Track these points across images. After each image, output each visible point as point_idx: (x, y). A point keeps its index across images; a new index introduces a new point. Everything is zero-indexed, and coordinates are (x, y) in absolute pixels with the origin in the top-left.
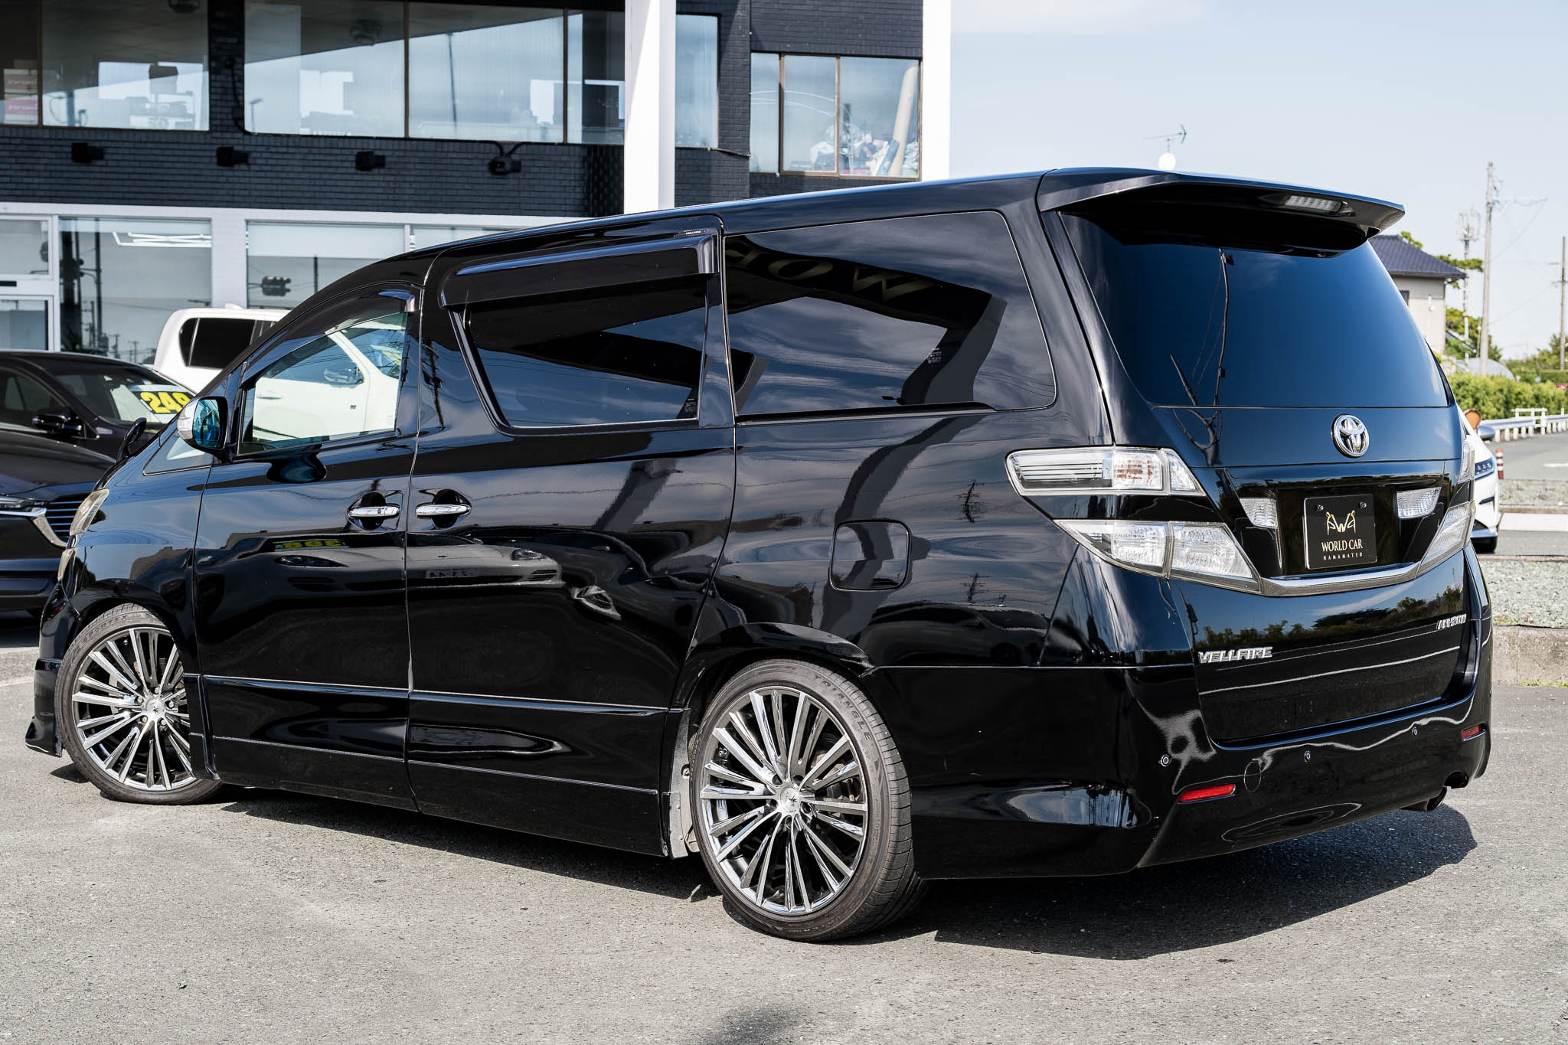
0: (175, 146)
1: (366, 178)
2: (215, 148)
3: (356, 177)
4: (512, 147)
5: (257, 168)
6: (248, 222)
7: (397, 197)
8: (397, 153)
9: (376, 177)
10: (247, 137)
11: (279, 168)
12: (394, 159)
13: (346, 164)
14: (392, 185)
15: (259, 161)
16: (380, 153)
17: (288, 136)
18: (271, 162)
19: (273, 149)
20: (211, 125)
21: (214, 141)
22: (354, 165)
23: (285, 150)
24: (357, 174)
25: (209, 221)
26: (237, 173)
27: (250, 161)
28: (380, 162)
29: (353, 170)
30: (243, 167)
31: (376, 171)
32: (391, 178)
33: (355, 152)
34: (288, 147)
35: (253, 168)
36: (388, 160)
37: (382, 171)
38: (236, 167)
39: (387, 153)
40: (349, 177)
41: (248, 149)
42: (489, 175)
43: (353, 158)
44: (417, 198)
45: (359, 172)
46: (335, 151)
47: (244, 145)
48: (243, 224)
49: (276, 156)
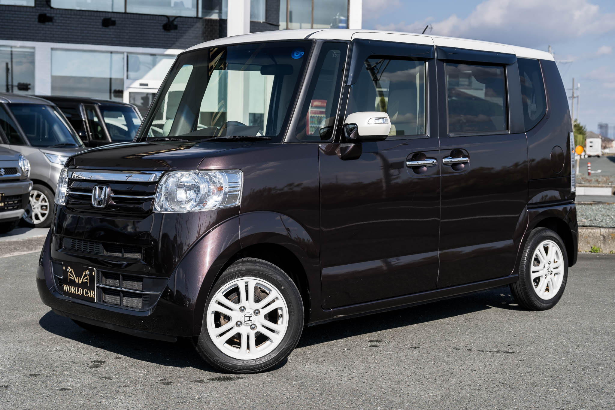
1: (107, 30)
2: (37, 14)
3: (102, 30)
4: (173, 18)
5: (57, 24)
6: (52, 49)
7: (121, 40)
8: (121, 19)
9: (111, 30)
10: (52, 10)
11: (67, 25)
12: (120, 22)
13: (98, 24)
14: (119, 34)
15: (57, 21)
16: (113, 19)
17: (71, 10)
18: (63, 21)
19: (64, 16)
20: (35, 4)
21: (37, 11)
22: (101, 24)
23: (69, 16)
25: (34, 48)
26: (47, 26)
27: (54, 21)
28: (114, 23)
29: (101, 27)
30: (50, 23)
31: (111, 27)
32: (119, 31)
33: (102, 18)
34: (71, 15)
35: (55, 24)
36: (117, 22)
37: (114, 27)
38: (47, 23)
39: (117, 19)
40: (99, 30)
41: (52, 15)
42: (163, 30)
43: (101, 21)
44: (130, 40)
45: (104, 28)
46: (93, 18)
47: (51, 13)
48: (50, 50)
49: (65, 19)
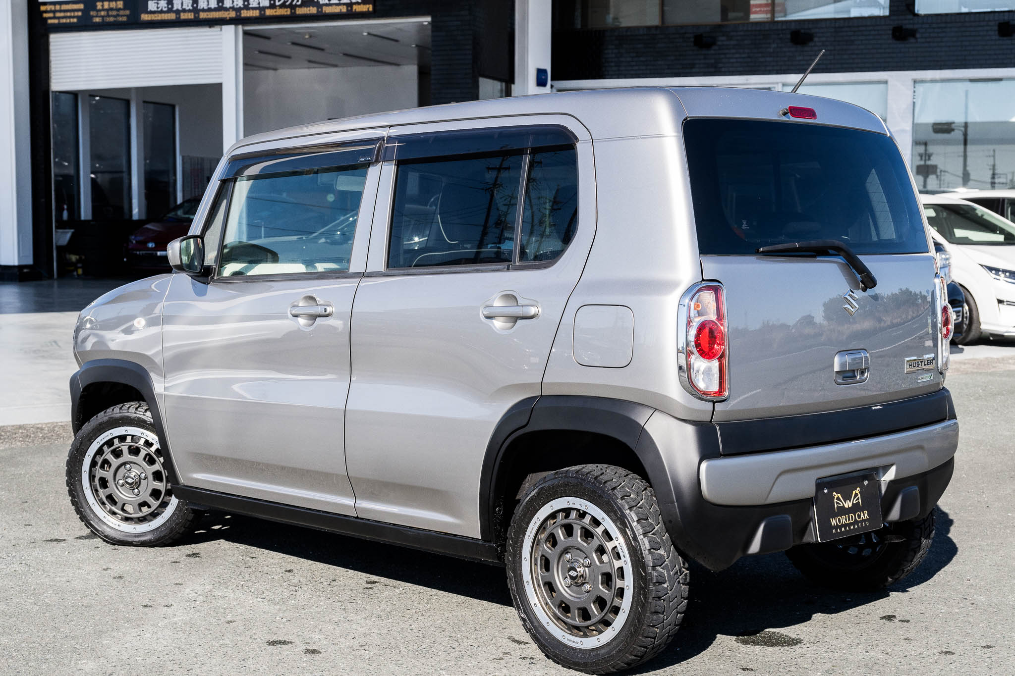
0: (864, 28)
1: (1007, 42)
2: (891, 27)
3: (997, 42)
5: (922, 40)
6: (915, 82)
10: (916, 18)
11: (939, 40)
13: (990, 33)
15: (924, 35)
17: (947, 15)
18: (933, 35)
19: (934, 25)
20: (890, 11)
21: (892, 23)
22: (997, 32)
23: (943, 25)
24: (999, 40)
25: (886, 82)
26: (907, 45)
27: (918, 35)
29: (997, 37)
30: (912, 40)
33: (997, 22)
34: (946, 23)
35: (919, 40)
38: (907, 40)
40: (993, 42)
41: (916, 26)
43: (996, 28)
45: (1001, 38)
46: (982, 24)
47: (914, 24)
48: (911, 83)
49: (936, 30)
